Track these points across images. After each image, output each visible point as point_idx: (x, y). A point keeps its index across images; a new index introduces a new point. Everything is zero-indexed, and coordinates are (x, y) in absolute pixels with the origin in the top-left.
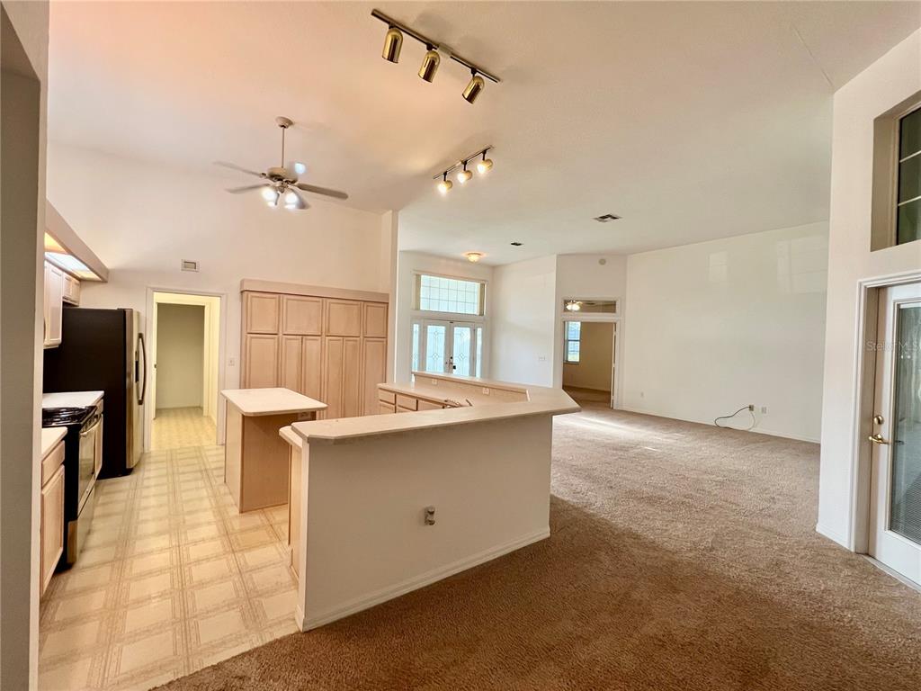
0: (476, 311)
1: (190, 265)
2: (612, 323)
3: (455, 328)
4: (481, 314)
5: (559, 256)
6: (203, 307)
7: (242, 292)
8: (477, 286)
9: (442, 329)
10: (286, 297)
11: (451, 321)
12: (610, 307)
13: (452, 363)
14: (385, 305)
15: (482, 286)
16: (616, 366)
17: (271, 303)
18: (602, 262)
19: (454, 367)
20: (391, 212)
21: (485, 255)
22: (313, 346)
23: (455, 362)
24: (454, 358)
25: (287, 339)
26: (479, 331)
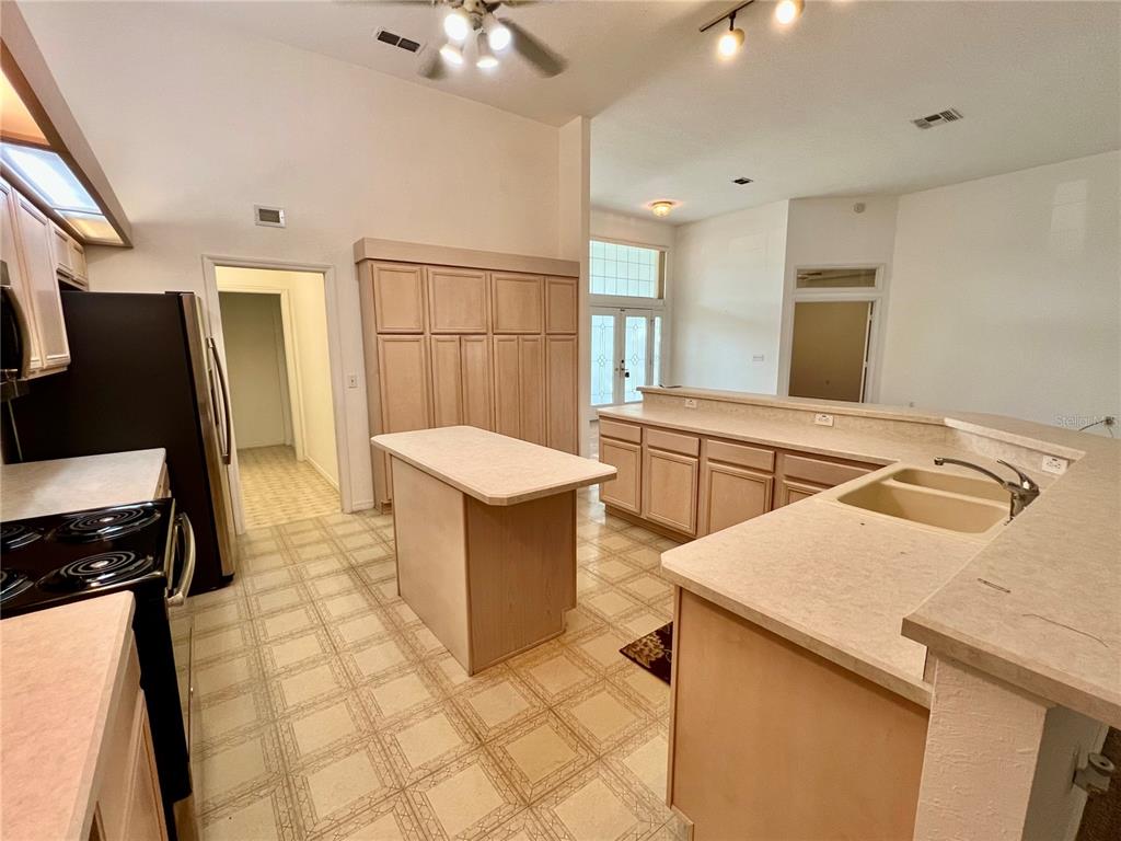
0: (652, 293)
1: (268, 216)
2: (866, 303)
3: (627, 318)
4: (661, 297)
5: (792, 201)
6: (278, 296)
7: (357, 264)
8: (655, 254)
9: (610, 321)
10: (432, 269)
11: (622, 308)
12: (866, 277)
13: (623, 369)
14: (574, 281)
15: (662, 254)
16: (871, 365)
17: (408, 280)
18: (860, 208)
19: (627, 375)
20: (580, 118)
21: (678, 205)
22: (477, 351)
23: (628, 367)
24: (626, 362)
25: (438, 341)
26: (658, 320)
